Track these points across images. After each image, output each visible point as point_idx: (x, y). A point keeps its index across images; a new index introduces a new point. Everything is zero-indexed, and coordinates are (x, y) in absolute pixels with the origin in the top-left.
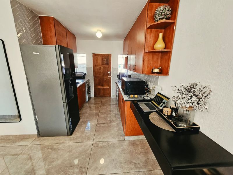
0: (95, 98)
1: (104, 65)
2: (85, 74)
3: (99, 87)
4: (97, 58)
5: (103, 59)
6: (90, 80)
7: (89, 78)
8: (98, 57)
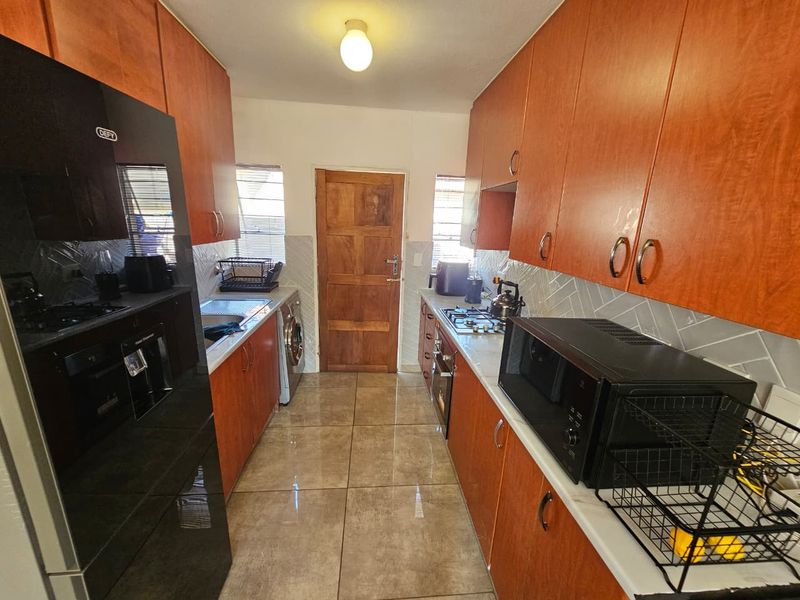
0: (326, 375)
1: (367, 223)
2: (279, 265)
3: (346, 326)
4: (337, 191)
5: (363, 198)
6: (301, 295)
7: (296, 286)
8: (341, 187)
